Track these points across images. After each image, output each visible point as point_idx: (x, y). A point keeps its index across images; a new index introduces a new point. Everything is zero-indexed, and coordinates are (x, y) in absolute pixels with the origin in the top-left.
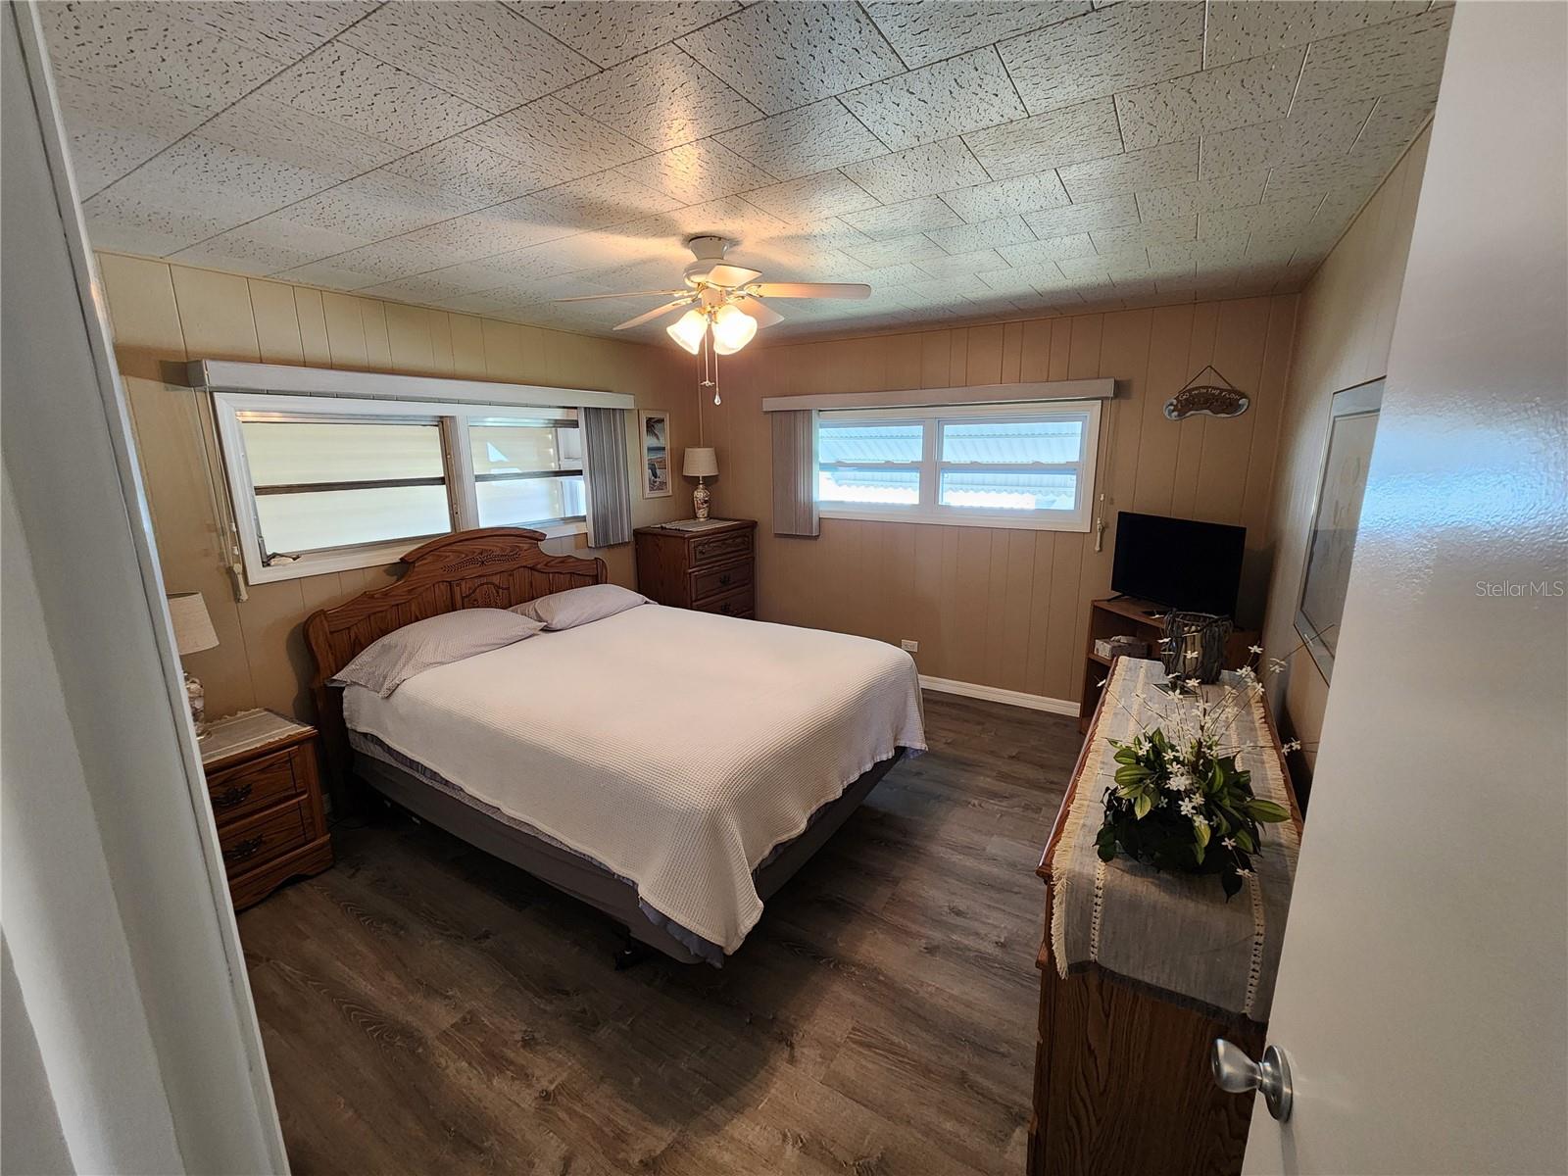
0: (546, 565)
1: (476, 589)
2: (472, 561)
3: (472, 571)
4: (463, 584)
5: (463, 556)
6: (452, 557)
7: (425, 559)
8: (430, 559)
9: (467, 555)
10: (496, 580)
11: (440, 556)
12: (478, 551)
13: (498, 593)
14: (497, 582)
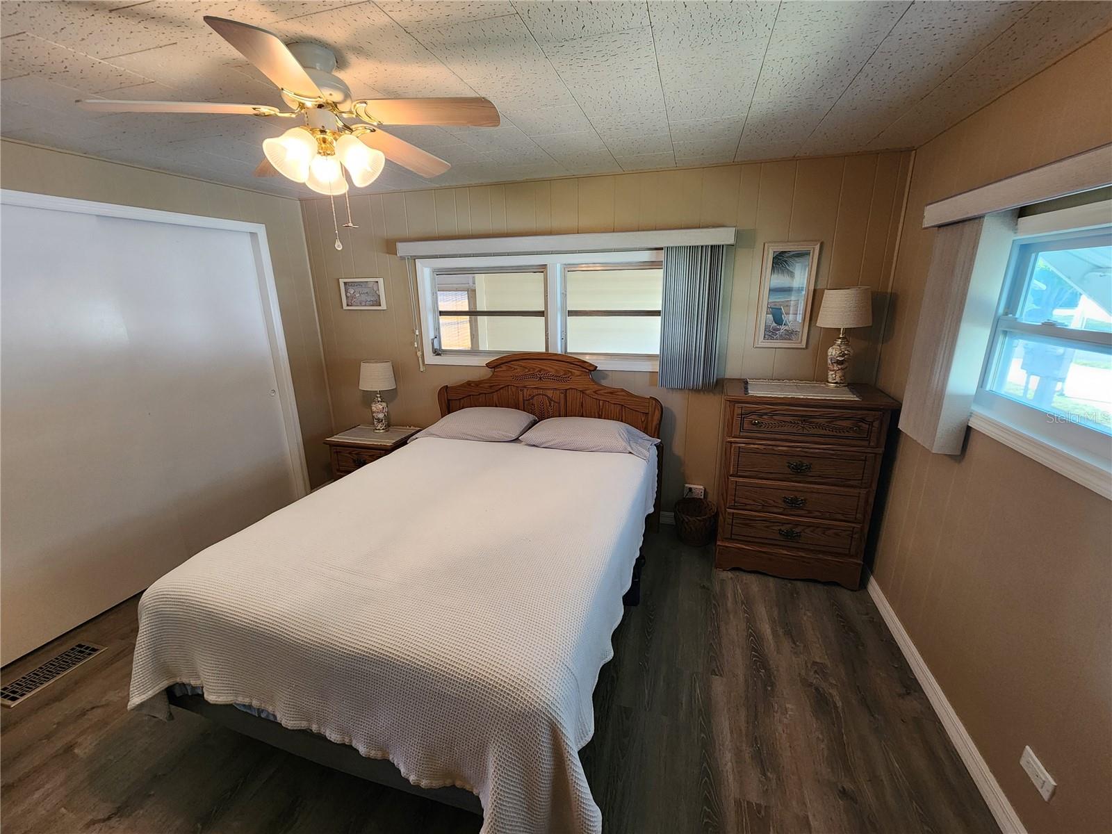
0: (595, 392)
1: (534, 397)
2: (533, 375)
3: (532, 383)
4: (525, 390)
5: (527, 370)
6: (519, 370)
7: (501, 367)
8: (504, 368)
9: (529, 371)
10: (550, 393)
11: (512, 368)
12: (538, 369)
13: (550, 403)
14: (550, 396)
